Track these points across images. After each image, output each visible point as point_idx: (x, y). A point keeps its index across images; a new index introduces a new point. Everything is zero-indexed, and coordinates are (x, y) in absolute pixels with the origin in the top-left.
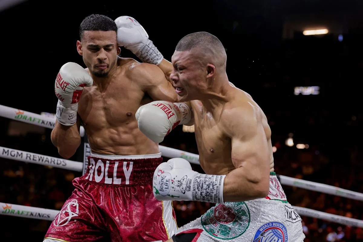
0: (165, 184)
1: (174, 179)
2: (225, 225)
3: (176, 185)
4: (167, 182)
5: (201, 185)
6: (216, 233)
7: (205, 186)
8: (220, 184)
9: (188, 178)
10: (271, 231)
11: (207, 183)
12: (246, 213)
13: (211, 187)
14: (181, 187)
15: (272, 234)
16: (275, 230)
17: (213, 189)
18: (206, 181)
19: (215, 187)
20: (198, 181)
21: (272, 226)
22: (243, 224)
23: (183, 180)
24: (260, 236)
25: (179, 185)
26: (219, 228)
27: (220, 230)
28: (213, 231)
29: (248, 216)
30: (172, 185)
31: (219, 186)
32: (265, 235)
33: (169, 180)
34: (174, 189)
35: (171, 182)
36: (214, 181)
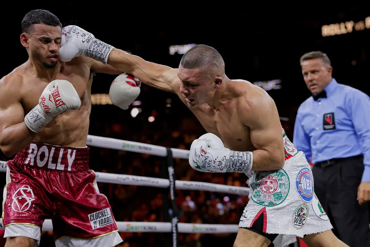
0: (208, 164)
1: (216, 159)
2: (276, 193)
3: (217, 164)
4: (210, 162)
5: (235, 164)
6: (275, 202)
7: (238, 164)
8: (250, 163)
9: (226, 159)
10: (303, 177)
11: (240, 162)
12: (283, 173)
13: (243, 165)
14: (221, 166)
15: (305, 179)
16: (304, 175)
17: (245, 166)
18: (239, 160)
19: (246, 165)
20: (233, 160)
21: (302, 173)
22: (285, 183)
23: (223, 160)
24: (300, 185)
25: (219, 164)
26: (274, 198)
27: (275, 198)
28: (272, 202)
29: (286, 175)
30: (214, 165)
31: (249, 164)
32: (302, 182)
33: (212, 160)
34: (214, 168)
35: (213, 162)
36: (245, 160)
